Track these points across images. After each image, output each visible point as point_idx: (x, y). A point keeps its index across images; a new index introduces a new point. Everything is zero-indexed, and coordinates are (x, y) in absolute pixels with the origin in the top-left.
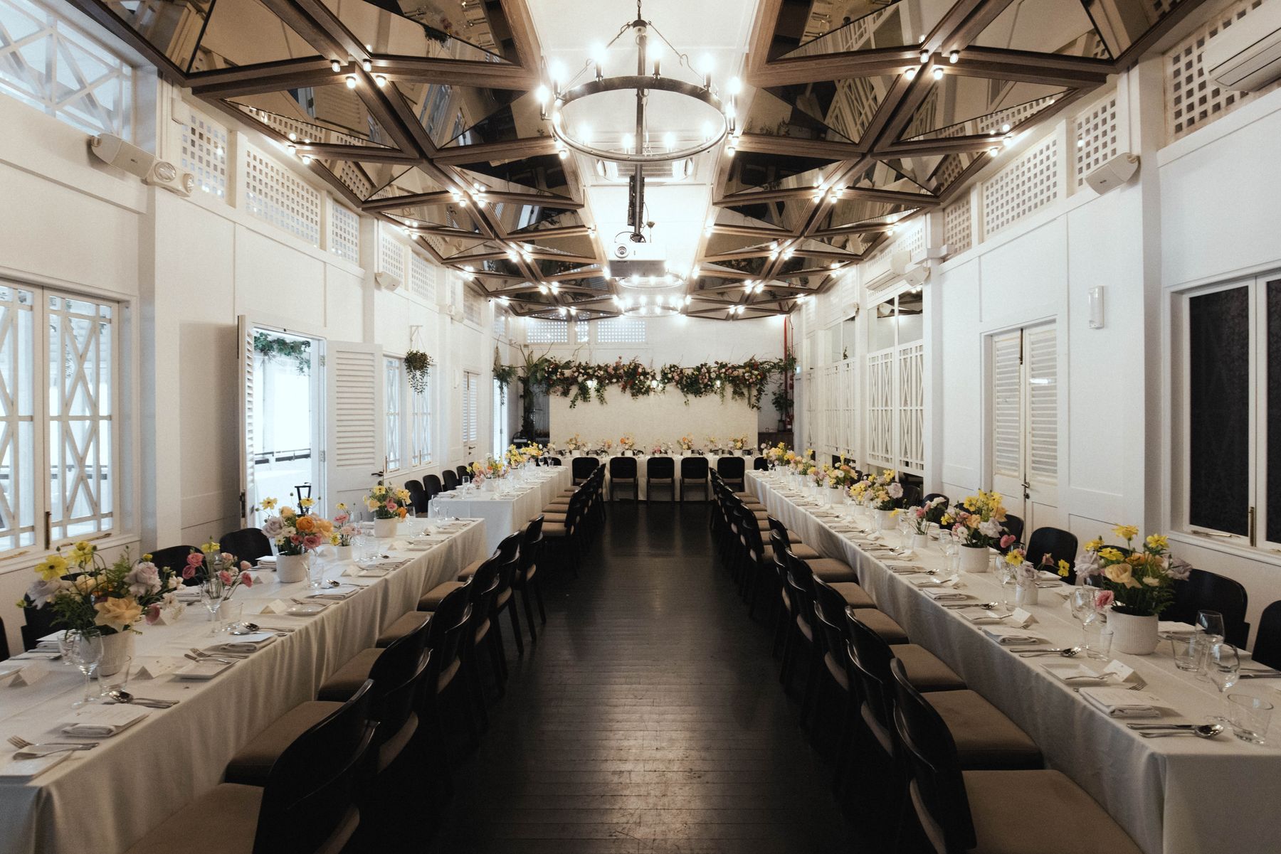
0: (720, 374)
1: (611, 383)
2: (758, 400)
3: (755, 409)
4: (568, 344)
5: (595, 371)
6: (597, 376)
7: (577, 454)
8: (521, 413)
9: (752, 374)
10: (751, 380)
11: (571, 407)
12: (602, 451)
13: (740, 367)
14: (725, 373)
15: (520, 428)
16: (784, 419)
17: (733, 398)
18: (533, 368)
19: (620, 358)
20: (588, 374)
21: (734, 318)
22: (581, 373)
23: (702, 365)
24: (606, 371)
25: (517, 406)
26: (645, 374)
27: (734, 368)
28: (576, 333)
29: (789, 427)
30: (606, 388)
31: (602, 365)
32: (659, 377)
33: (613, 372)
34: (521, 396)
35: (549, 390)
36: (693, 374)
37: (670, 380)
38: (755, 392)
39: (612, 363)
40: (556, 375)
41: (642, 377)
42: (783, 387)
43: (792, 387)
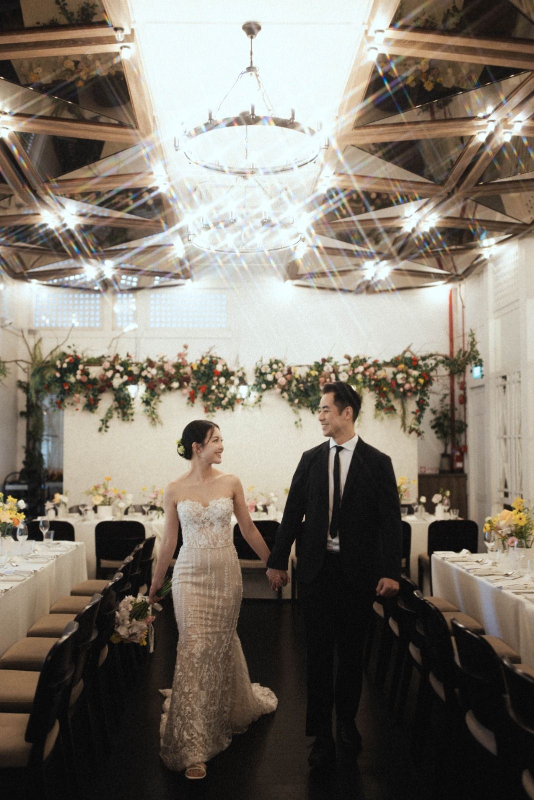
0: (355, 374)
1: (170, 389)
2: (419, 419)
3: (414, 433)
4: (101, 329)
5: (142, 369)
6: (146, 378)
7: (107, 515)
8: (22, 440)
9: (409, 375)
10: (407, 386)
11: (100, 430)
12: (153, 508)
13: (386, 364)
14: (363, 374)
15: (20, 466)
16: (449, 451)
17: (376, 416)
18: (40, 368)
19: (186, 347)
20: (130, 374)
21: (369, 288)
22: (118, 371)
23: (324, 361)
24: (161, 368)
25: (16, 431)
26: (227, 374)
27: (376, 364)
28: (114, 315)
29: (459, 465)
30: (162, 398)
31: (155, 359)
32: (251, 379)
33: (173, 371)
34: (22, 414)
35: (62, 400)
36: (308, 375)
37: (270, 385)
38: (412, 406)
39: (172, 358)
40: (75, 375)
41: (222, 380)
42: (448, 400)
43: (463, 400)
